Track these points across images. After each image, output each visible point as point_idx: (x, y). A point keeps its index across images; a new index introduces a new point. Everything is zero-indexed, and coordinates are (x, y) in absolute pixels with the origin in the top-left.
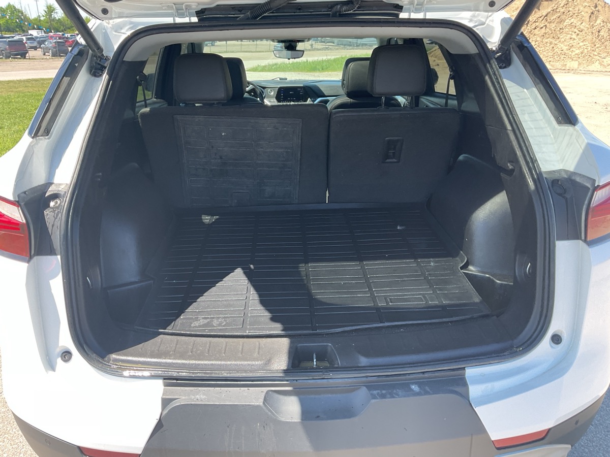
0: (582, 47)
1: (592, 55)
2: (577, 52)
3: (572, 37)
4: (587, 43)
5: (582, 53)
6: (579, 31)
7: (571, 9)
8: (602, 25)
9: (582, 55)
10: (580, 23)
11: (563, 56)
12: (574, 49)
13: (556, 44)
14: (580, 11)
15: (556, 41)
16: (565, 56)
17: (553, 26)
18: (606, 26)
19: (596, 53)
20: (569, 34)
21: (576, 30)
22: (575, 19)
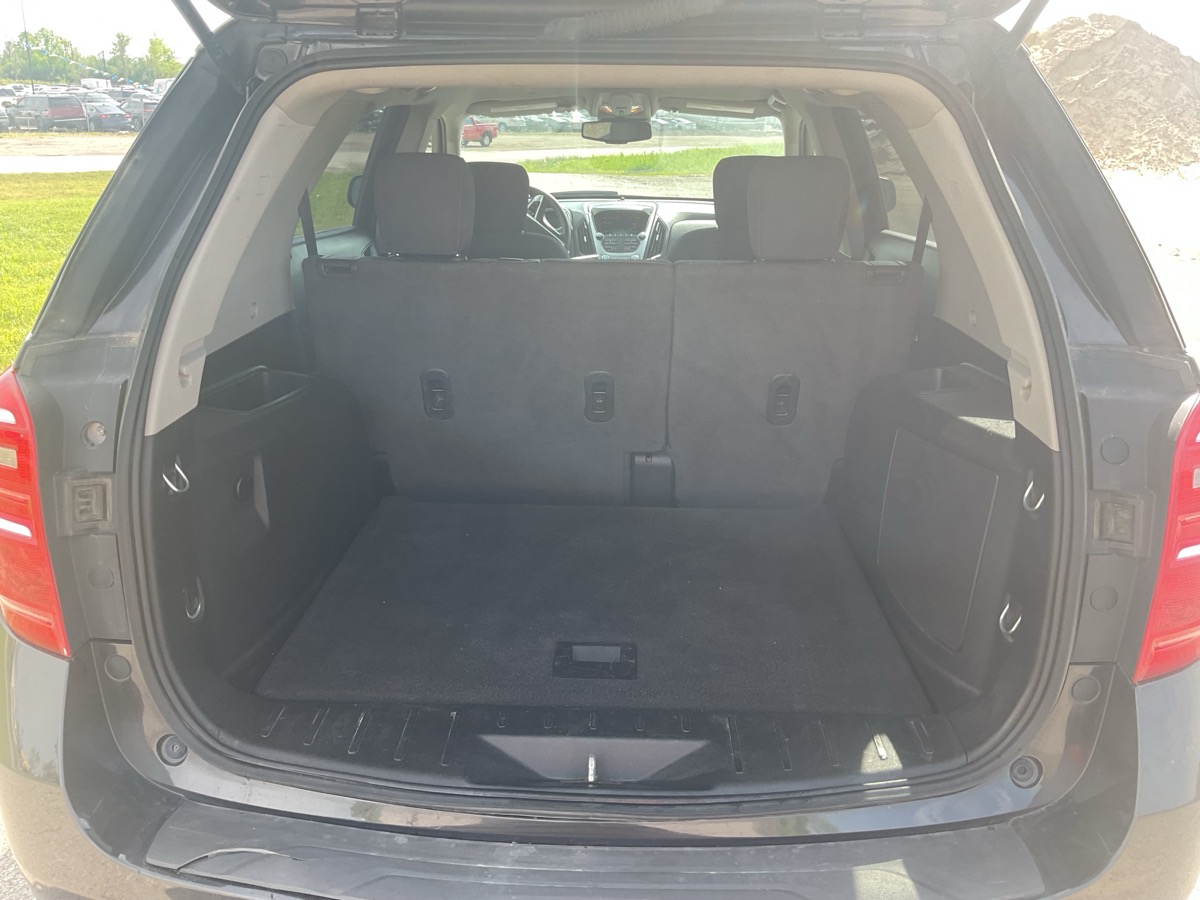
0: (1147, 144)
1: (1165, 159)
2: (1137, 152)
3: (1128, 123)
4: (1157, 136)
5: (1146, 155)
6: (1141, 113)
7: (1126, 71)
8: (1185, 102)
9: (1147, 158)
10: (1143, 97)
11: (1111, 159)
12: (1132, 148)
13: (1099, 137)
14: (1144, 76)
15: (1097, 130)
16: (1114, 160)
17: (1093, 102)
18: (1193, 105)
19: (1173, 157)
20: (1122, 117)
21: (1135, 111)
22: (1135, 89)
